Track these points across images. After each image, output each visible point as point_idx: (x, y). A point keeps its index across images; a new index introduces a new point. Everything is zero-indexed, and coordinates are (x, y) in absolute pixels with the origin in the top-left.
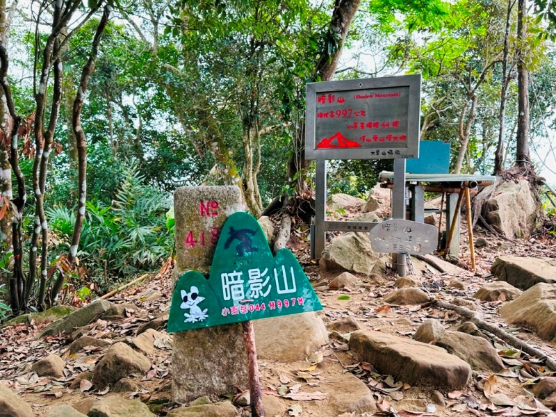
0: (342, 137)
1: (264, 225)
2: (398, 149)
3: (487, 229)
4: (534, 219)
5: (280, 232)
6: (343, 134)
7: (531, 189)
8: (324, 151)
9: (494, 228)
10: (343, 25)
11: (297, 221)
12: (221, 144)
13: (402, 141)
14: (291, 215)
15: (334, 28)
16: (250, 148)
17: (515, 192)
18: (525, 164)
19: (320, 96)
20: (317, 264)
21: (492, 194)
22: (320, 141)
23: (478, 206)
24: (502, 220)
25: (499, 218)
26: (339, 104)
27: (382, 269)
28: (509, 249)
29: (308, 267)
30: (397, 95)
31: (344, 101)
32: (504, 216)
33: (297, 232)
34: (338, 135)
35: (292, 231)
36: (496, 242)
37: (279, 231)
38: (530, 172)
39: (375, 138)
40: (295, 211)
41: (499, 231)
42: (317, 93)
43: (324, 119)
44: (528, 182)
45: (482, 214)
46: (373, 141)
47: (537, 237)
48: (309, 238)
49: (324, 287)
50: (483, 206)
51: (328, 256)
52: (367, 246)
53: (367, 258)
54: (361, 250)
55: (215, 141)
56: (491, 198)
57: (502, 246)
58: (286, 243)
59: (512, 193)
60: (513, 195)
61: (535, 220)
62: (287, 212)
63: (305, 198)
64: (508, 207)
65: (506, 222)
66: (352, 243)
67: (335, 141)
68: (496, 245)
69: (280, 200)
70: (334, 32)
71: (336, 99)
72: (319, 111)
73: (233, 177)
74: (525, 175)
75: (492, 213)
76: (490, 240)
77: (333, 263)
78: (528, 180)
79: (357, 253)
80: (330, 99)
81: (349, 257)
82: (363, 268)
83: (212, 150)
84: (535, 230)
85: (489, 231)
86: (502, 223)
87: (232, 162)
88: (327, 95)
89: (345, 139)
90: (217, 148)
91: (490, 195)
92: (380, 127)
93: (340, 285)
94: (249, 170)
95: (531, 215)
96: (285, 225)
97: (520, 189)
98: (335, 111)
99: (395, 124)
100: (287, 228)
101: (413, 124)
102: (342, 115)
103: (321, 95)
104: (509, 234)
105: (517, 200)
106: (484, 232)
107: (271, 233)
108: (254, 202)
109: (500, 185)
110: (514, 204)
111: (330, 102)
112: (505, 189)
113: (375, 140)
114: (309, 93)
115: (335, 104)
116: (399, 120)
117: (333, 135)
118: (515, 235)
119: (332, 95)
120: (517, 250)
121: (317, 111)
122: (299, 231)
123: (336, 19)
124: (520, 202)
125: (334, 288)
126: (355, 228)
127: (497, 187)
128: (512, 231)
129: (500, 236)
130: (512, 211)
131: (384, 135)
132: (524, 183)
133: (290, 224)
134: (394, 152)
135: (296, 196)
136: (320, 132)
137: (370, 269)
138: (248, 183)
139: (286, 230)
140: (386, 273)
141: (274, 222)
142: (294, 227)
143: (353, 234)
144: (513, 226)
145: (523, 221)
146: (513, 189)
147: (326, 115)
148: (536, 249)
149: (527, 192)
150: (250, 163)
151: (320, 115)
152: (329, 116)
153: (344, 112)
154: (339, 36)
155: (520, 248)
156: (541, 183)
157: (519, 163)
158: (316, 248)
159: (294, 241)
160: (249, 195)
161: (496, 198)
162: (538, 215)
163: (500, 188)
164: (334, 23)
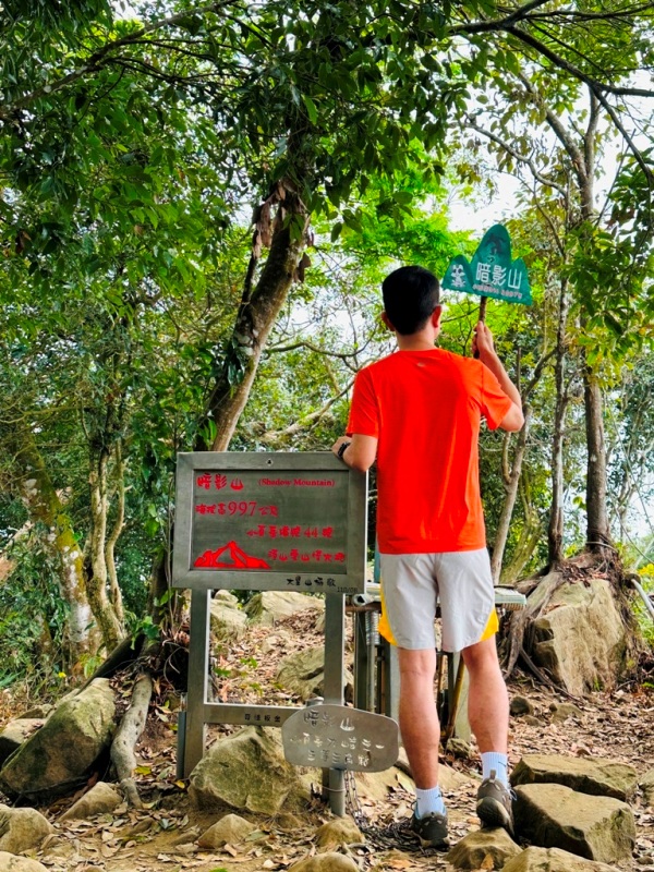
0: (239, 550)
1: (95, 702)
2: (332, 576)
3: (534, 675)
4: (621, 652)
5: (127, 716)
6: (239, 544)
7: (614, 596)
8: (207, 574)
9: (547, 673)
10: (256, 333)
11: (162, 688)
12: (43, 482)
13: (337, 562)
14: (154, 675)
15: (239, 336)
16: (102, 495)
17: (584, 603)
18: (602, 549)
19: (201, 475)
20: (185, 791)
21: (543, 607)
22: (201, 555)
23: (518, 630)
24: (560, 659)
25: (555, 655)
26: (233, 491)
27: (303, 799)
28: (570, 719)
29: (168, 798)
30: (329, 483)
31: (241, 487)
32: (564, 650)
33: (161, 712)
34: (232, 546)
35: (151, 710)
36: (548, 704)
37: (125, 712)
38: (611, 565)
39: (294, 554)
40: (161, 667)
41: (557, 681)
42: (197, 471)
43: (208, 516)
44: (607, 583)
45: (525, 645)
46: (290, 559)
47: (629, 687)
49: (189, 847)
50: (526, 631)
51: (200, 781)
53: (274, 782)
54: (264, 766)
55: (30, 477)
56: (540, 616)
57: (558, 712)
58: (136, 738)
59: (578, 606)
60: (580, 610)
61: (624, 654)
62: (146, 669)
63: (181, 642)
64: (570, 632)
65: (568, 662)
66: (249, 752)
67: (226, 555)
68: (547, 711)
69: (133, 647)
70: (240, 345)
71: (228, 483)
72: (199, 502)
73: (66, 549)
74: (602, 570)
75: (542, 645)
76: (538, 699)
77: (210, 796)
78: (609, 580)
79: (256, 772)
80: (217, 482)
81: (240, 781)
82: (266, 803)
83: (24, 495)
84: (625, 672)
85: (538, 679)
86: (561, 664)
87: (65, 520)
88: (213, 476)
89: (243, 554)
90: (35, 491)
91: (539, 610)
92: (302, 536)
93: (217, 841)
94: (99, 539)
95: (616, 646)
96: (139, 698)
97: (592, 597)
98: (227, 503)
99: (327, 532)
100: (143, 704)
101: (355, 535)
102: (238, 511)
103: (204, 475)
104: (574, 686)
105: (588, 619)
106: (529, 683)
107: (108, 719)
108: (106, 604)
109: (557, 588)
110: (582, 627)
111: (218, 487)
112: (566, 597)
113: (295, 558)
114: (183, 470)
115: (227, 490)
116: (332, 526)
117: (223, 545)
118: (587, 684)
119: (223, 475)
120: (584, 720)
121: (195, 502)
122: (165, 709)
123: (243, 323)
124: (593, 621)
125: (207, 848)
126: (258, 717)
127: (552, 592)
128: (580, 678)
129: (557, 691)
130: (580, 639)
131: (311, 550)
132: (602, 586)
133: (149, 695)
134: (325, 581)
135: (164, 638)
136: (201, 538)
137: (279, 802)
138: (96, 566)
139: (139, 710)
140: (309, 807)
141: (117, 692)
142: (155, 702)
143: (253, 733)
144: (582, 669)
145: (601, 657)
146: (581, 597)
147: (211, 509)
148: (619, 718)
149: (606, 602)
150: (100, 525)
151: (200, 509)
152: (216, 510)
153: (243, 506)
154: (249, 351)
155: (591, 715)
156: (630, 585)
157: (592, 547)
158: (188, 756)
159: (152, 731)
160: (97, 589)
161: (550, 616)
162: (630, 646)
163: (557, 594)
164: (240, 329)
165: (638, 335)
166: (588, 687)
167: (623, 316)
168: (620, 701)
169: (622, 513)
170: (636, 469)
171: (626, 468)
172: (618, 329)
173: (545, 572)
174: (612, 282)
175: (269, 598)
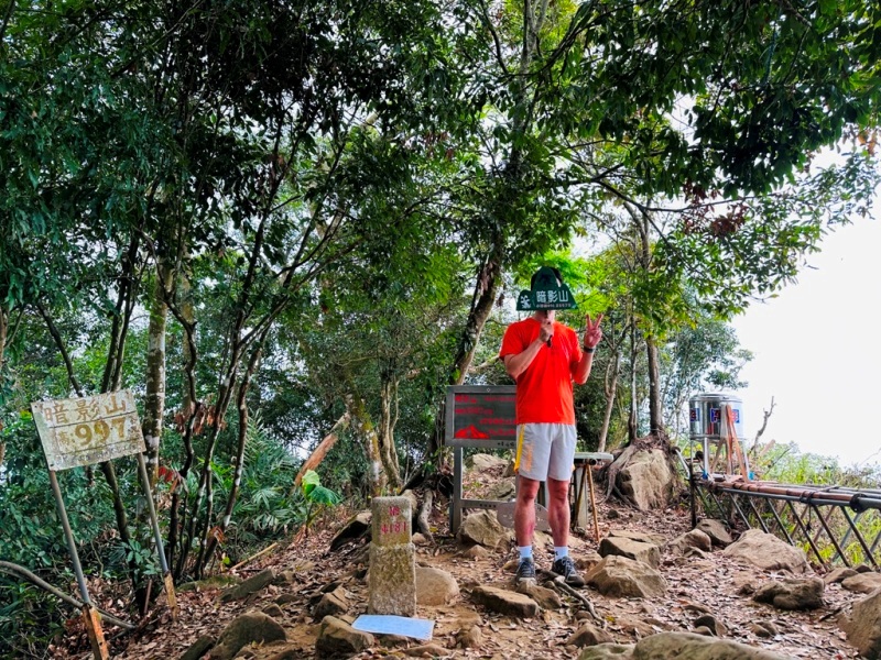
3: (621, 499)
4: (670, 488)
5: (423, 506)
7: (666, 458)
8: (461, 440)
9: (628, 498)
10: (477, 327)
11: (437, 495)
12: (355, 395)
14: (433, 489)
15: (469, 328)
16: (387, 403)
17: (649, 462)
18: (659, 433)
20: (455, 537)
21: (626, 464)
22: (458, 432)
23: (612, 476)
24: (635, 490)
25: (633, 489)
26: (472, 403)
27: (508, 542)
28: (640, 521)
29: (447, 540)
32: (637, 486)
33: (437, 506)
35: (433, 504)
36: (628, 513)
38: (664, 442)
40: (436, 485)
41: (633, 502)
42: (456, 394)
44: (662, 451)
45: (616, 483)
47: (674, 507)
48: (448, 512)
50: (617, 476)
51: (463, 531)
52: (495, 522)
53: (495, 533)
54: (490, 526)
55: (349, 394)
56: (624, 468)
57: (634, 518)
58: (428, 516)
59: (645, 463)
60: (646, 465)
61: (672, 490)
62: (429, 486)
63: (445, 473)
64: (641, 477)
65: (640, 493)
66: (483, 520)
68: (627, 517)
70: (469, 333)
73: (368, 431)
74: (659, 445)
75: (626, 483)
76: (623, 511)
77: (467, 536)
79: (487, 528)
81: (480, 532)
82: (492, 542)
83: (346, 402)
84: (672, 499)
85: (623, 501)
86: (636, 494)
87: (367, 416)
90: (352, 401)
91: (623, 465)
93: (472, 555)
94: (386, 425)
95: (667, 485)
96: (427, 498)
97: (653, 459)
100: (429, 502)
104: (643, 505)
105: (651, 470)
106: (618, 503)
107: (415, 508)
108: (390, 460)
109: (634, 454)
110: (647, 475)
112: (638, 458)
114: (449, 393)
120: (647, 522)
121: (455, 407)
122: (439, 504)
123: (471, 322)
124: (654, 471)
126: (486, 506)
127: (631, 456)
128: (646, 501)
129: (633, 507)
130: (647, 481)
131: (507, 430)
132: (658, 453)
133: (432, 498)
135: (437, 471)
136: (458, 424)
137: (497, 542)
138: (384, 440)
139: (428, 504)
140: (510, 545)
141: (417, 496)
142: (435, 501)
143: (484, 512)
144: (647, 497)
145: (658, 491)
146: (647, 459)
147: (462, 411)
148: (666, 521)
149: (661, 462)
150: (386, 418)
152: (464, 411)
154: (474, 336)
155: (651, 519)
156: (675, 453)
157: (653, 432)
158: (454, 523)
159: (434, 515)
160: (385, 453)
161: (629, 468)
162: (675, 485)
163: (634, 457)
164: (469, 325)
165: (669, 323)
166: (651, 506)
167: (661, 314)
168: (668, 514)
169: (678, 414)
170: (686, 388)
171: (680, 387)
172: (659, 320)
173: (627, 445)
174: (656, 296)
175: (477, 458)
